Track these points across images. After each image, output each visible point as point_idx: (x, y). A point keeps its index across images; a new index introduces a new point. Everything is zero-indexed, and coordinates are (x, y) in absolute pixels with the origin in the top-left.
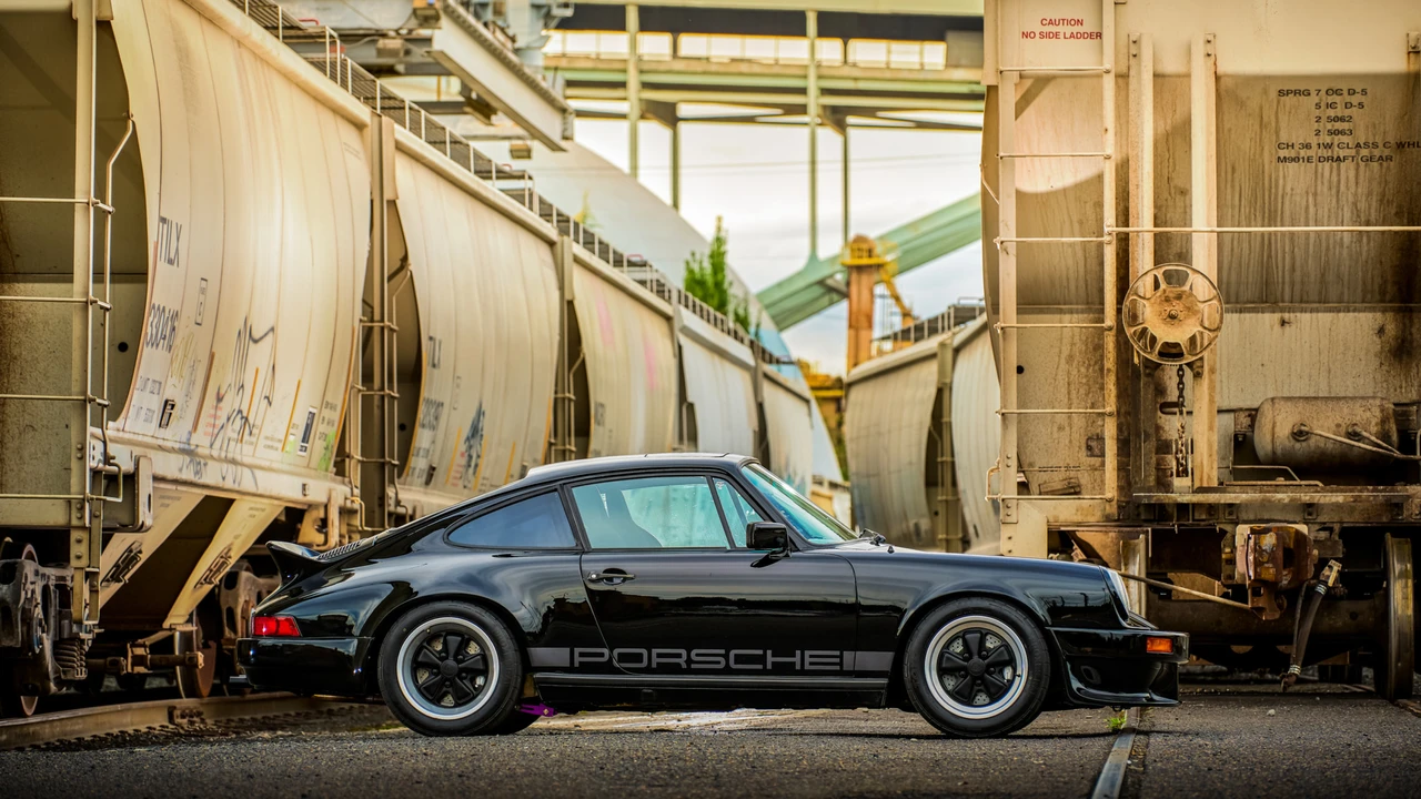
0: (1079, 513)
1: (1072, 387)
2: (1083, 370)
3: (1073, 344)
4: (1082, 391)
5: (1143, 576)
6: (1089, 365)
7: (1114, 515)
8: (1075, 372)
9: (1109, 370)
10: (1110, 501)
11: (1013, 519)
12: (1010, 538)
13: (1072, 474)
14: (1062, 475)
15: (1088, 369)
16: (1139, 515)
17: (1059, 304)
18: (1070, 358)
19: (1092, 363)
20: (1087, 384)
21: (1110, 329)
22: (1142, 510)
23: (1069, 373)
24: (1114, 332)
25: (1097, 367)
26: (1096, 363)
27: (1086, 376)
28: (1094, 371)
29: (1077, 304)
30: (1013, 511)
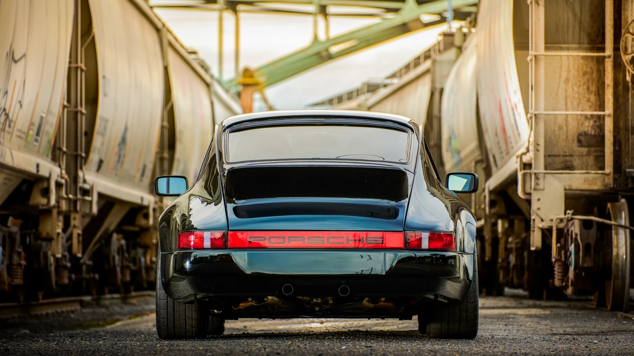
0: (586, 183)
1: (568, 100)
2: (576, 88)
3: (569, 71)
4: (575, 103)
5: (628, 224)
6: (580, 85)
7: (610, 184)
8: (570, 90)
9: (608, 85)
10: (608, 175)
11: (541, 187)
12: (539, 200)
13: (568, 158)
14: (561, 159)
15: (579, 88)
16: (627, 184)
17: (560, 43)
18: (567, 81)
19: (582, 84)
20: (579, 98)
21: (609, 57)
22: (630, 181)
23: (566, 91)
24: (611, 59)
25: (585, 87)
26: (584, 84)
27: (578, 93)
28: (583, 89)
29: (572, 43)
30: (541, 181)
